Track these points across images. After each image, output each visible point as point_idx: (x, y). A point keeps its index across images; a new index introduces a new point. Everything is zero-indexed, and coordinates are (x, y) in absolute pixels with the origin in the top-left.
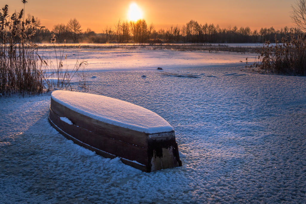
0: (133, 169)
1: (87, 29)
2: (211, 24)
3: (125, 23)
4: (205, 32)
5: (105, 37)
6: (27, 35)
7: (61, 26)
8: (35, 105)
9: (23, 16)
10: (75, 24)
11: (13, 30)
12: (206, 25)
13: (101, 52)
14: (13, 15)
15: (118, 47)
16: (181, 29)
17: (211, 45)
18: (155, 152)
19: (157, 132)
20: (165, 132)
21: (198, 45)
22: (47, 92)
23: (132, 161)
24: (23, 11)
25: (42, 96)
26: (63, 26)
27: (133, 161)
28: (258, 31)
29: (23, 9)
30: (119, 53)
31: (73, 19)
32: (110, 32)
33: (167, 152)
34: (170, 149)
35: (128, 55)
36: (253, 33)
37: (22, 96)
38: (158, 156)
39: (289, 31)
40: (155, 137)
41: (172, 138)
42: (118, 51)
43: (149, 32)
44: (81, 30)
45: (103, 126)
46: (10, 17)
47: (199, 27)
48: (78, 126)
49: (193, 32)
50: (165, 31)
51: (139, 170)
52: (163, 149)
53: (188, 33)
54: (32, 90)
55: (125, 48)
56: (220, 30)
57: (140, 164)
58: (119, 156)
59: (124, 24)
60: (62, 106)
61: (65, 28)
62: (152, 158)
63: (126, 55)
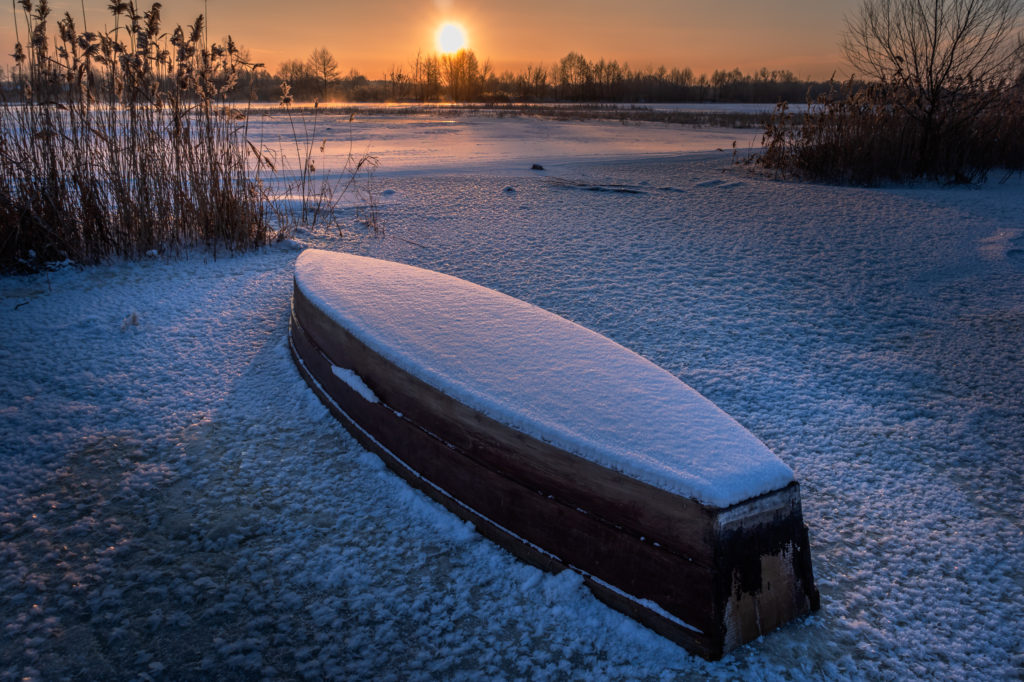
0: (644, 635)
1: (349, 70)
2: (613, 61)
3: (432, 57)
4: (600, 78)
5: (390, 88)
6: (218, 88)
7: (294, 65)
8: (248, 290)
9: (202, 34)
10: (325, 60)
11: (180, 73)
12: (602, 63)
13: (386, 122)
14: (176, 32)
15: (422, 112)
16: (549, 71)
17: (615, 107)
18: (738, 575)
19: (743, 497)
20: (772, 493)
21: (588, 107)
22: (278, 241)
23: (638, 601)
24: (203, 21)
25: (265, 253)
26: (298, 64)
27: (644, 602)
28: (709, 78)
29: (201, 16)
30: (426, 125)
31: (320, 50)
32: (400, 76)
33: (777, 567)
34: (784, 555)
35: (449, 131)
36: (697, 80)
37: (212, 255)
38: (745, 591)
39: (769, 78)
40: (740, 518)
41: (792, 513)
42: (424, 122)
43: (482, 78)
44: (337, 74)
45: (504, 441)
46: (169, 37)
47: (588, 68)
48: (399, 415)
49: (575, 78)
50: (515, 76)
51: (674, 644)
52: (765, 560)
53: (564, 80)
54: (236, 235)
55: (435, 112)
56: (629, 73)
57: (678, 621)
58: (579, 566)
59: (429, 59)
60: (334, 324)
61: (304, 70)
62: (727, 601)
63: (445, 130)
